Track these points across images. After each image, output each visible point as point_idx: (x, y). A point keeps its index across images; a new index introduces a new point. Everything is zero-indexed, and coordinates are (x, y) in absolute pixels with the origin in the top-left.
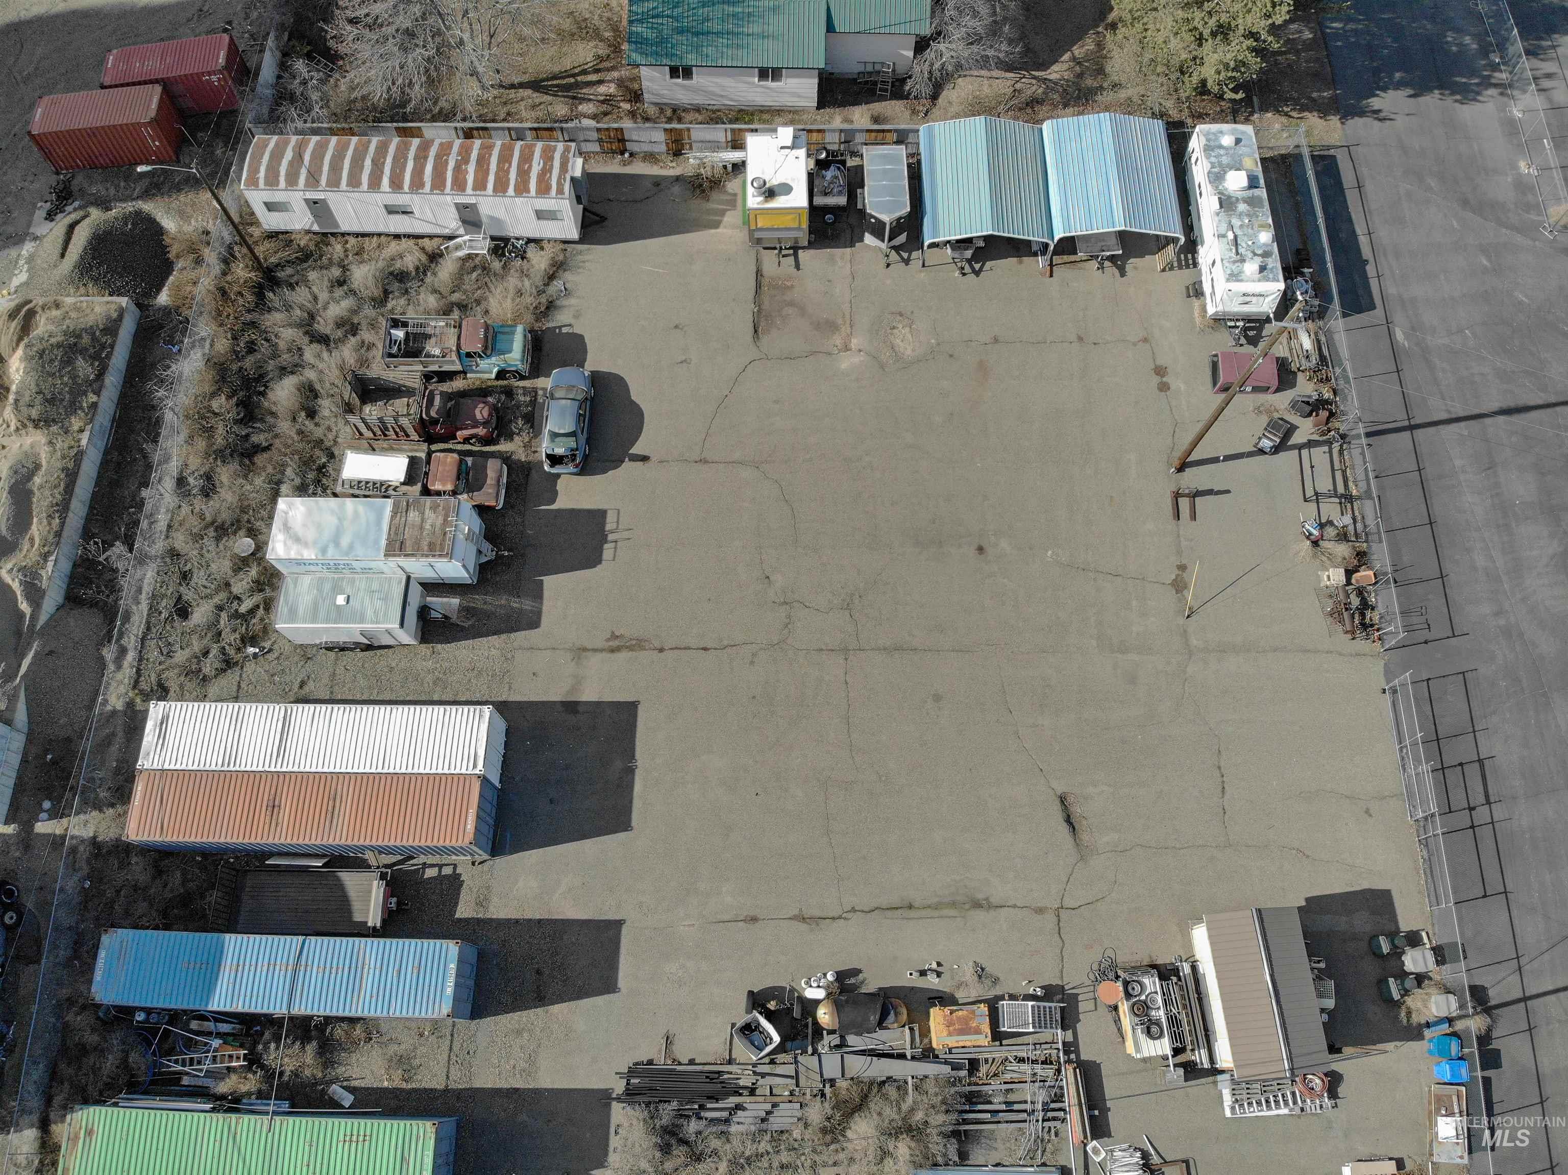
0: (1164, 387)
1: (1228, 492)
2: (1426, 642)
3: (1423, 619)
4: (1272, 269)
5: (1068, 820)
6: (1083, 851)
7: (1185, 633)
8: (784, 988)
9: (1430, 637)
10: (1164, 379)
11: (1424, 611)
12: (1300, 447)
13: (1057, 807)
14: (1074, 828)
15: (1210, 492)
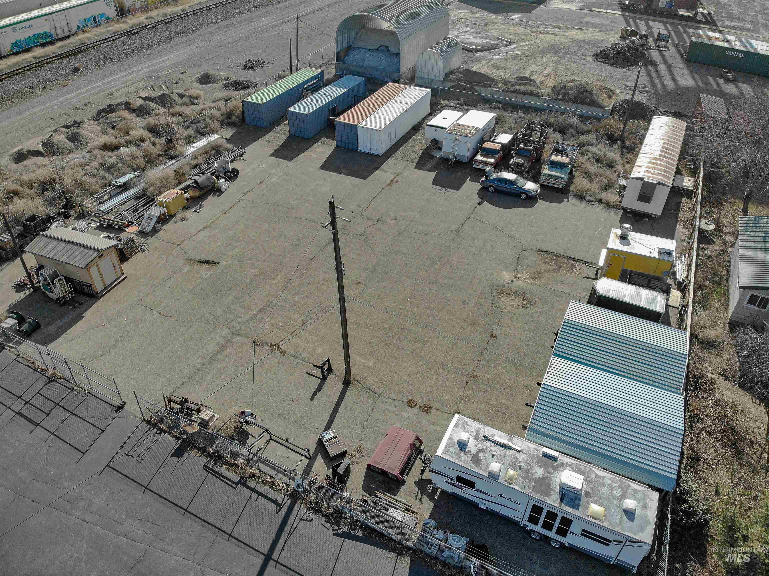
0: (412, 404)
1: (312, 399)
2: (122, 446)
3: (135, 455)
4: (459, 455)
5: (206, 262)
6: (189, 260)
7: (247, 336)
8: (232, 182)
9: (122, 451)
10: (418, 407)
11: (139, 459)
12: (312, 460)
13: (215, 260)
14: (202, 262)
15: (319, 389)
